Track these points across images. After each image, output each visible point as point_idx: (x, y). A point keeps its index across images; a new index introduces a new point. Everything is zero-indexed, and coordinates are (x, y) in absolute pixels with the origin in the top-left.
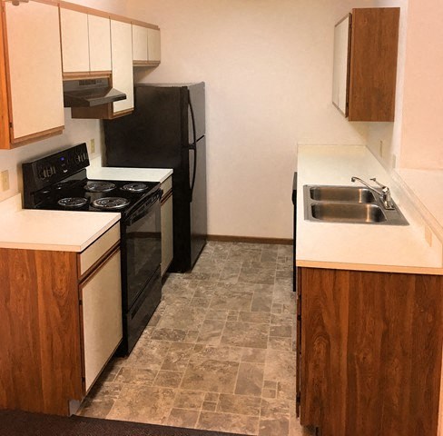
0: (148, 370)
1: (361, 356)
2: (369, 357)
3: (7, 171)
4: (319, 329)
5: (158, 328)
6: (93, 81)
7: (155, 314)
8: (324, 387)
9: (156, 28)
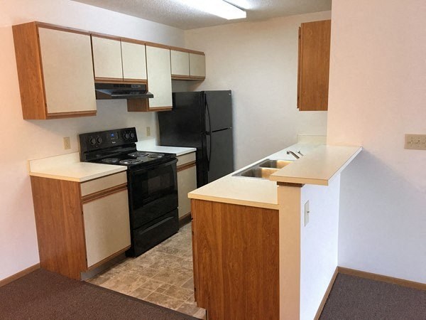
0: (142, 267)
1: (231, 264)
2: (236, 265)
3: (69, 138)
4: (205, 242)
5: (165, 246)
6: (130, 86)
7: (169, 239)
8: (210, 284)
9: (202, 54)
